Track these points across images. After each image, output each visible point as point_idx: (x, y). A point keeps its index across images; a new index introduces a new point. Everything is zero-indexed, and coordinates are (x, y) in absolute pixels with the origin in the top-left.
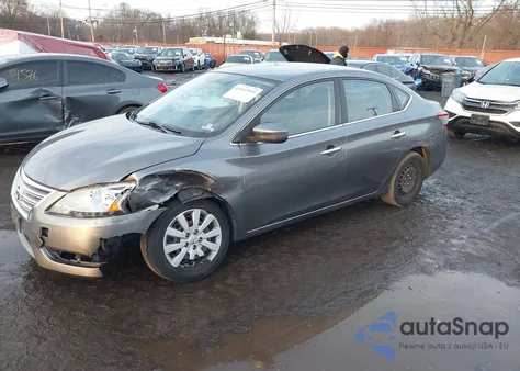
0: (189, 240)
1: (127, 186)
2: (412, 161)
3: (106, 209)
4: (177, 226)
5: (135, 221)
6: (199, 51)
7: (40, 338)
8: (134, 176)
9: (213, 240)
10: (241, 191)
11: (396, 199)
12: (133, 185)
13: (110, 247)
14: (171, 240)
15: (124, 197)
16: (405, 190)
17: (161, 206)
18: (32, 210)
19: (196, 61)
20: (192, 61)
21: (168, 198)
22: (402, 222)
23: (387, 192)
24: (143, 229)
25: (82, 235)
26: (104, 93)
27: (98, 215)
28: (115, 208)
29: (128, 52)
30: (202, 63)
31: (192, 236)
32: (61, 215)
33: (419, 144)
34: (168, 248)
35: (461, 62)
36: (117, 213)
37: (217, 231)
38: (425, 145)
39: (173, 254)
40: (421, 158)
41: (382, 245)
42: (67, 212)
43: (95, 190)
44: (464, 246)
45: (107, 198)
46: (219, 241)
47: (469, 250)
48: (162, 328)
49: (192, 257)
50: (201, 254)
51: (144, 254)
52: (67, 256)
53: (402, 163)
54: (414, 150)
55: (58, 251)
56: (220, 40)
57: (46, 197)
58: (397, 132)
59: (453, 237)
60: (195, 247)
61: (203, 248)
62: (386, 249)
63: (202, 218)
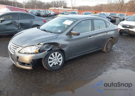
0: (55, 60)
1: (39, 46)
2: (110, 41)
3: (34, 52)
4: (52, 56)
5: (41, 55)
6: (52, 11)
7: (17, 84)
8: (41, 43)
9: (60, 60)
10: (68, 48)
11: (106, 50)
12: (41, 46)
13: (34, 61)
14: (50, 60)
15: (39, 49)
16: (108, 48)
17: (48, 51)
18: (14, 52)
19: (51, 14)
20: (50, 14)
21: (49, 49)
22: (108, 56)
23: (104, 49)
24: (43, 57)
25: (27, 58)
26: (29, 22)
27: (32, 53)
28: (36, 52)
29: (34, 11)
30: (53, 14)
31: (55, 59)
32: (22, 53)
33: (112, 36)
34: (49, 62)
35: (121, 15)
36: (37, 53)
37: (61, 58)
38: (114, 36)
39: (51, 64)
40: (113, 40)
41: (103, 62)
42: (24, 53)
43: (31, 47)
44: (124, 63)
45: (34, 49)
46: (62, 60)
47: (125, 64)
48: (48, 82)
49: (55, 65)
50: (57, 64)
51: (43, 64)
52: (23, 64)
53: (108, 41)
54: (111, 38)
55: (21, 62)
56: (57, 8)
57: (18, 49)
58: (107, 33)
59: (121, 60)
60: (56, 62)
61: (58, 62)
62: (104, 63)
63: (58, 55)
